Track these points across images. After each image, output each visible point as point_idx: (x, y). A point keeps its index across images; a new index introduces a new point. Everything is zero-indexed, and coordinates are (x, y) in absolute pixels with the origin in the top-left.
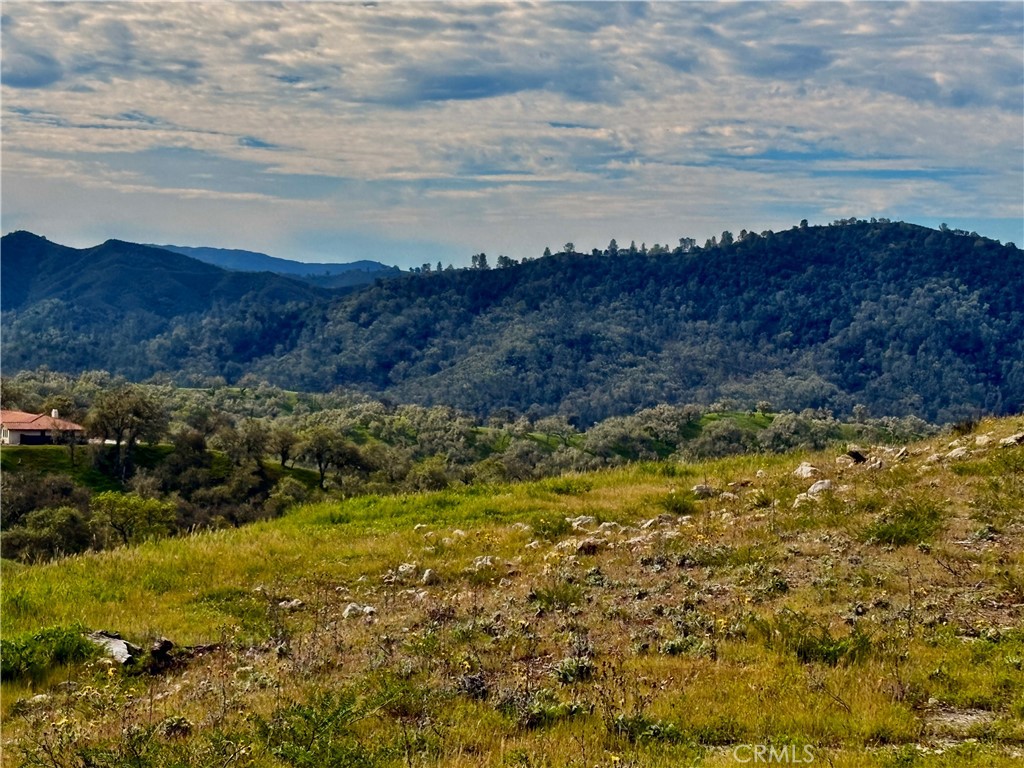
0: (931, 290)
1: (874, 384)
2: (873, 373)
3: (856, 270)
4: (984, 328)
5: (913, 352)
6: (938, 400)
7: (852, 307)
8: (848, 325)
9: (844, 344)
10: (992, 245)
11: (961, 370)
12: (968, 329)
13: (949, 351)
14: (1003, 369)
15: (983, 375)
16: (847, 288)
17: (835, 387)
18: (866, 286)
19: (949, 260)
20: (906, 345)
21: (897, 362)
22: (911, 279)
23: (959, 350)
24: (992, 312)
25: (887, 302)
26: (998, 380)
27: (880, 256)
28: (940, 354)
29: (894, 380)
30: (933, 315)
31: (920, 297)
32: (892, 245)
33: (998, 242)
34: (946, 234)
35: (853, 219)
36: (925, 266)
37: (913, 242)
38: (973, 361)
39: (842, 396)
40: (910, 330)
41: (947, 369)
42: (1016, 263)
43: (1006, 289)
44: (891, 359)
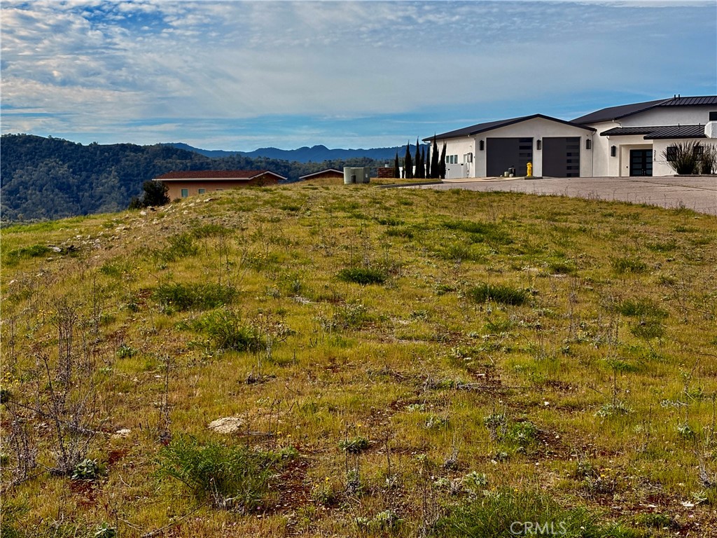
0: (47, 164)
1: (24, 206)
2: (24, 201)
3: (13, 156)
4: (71, 180)
5: (40, 191)
6: (53, 211)
7: (13, 173)
8: (11, 180)
9: (10, 189)
10: (72, 144)
11: (62, 197)
12: (64, 180)
13: (57, 190)
14: (80, 197)
15: (72, 199)
16: (9, 164)
17: (8, 208)
18: (18, 163)
19: (54, 151)
20: (37, 188)
21: (34, 195)
22: (37, 159)
23: (61, 189)
24: (74, 173)
25: (27, 169)
26: (78, 201)
27: (23, 150)
28: (53, 191)
29: (33, 203)
30: (49, 175)
31: (42, 168)
32: (28, 145)
33: (74, 143)
34: (51, 140)
35: (10, 134)
36: (43, 154)
37: (37, 143)
38: (67, 193)
39: (11, 211)
40: (38, 182)
41: (56, 197)
42: (82, 152)
43: (79, 163)
44: (31, 194)
